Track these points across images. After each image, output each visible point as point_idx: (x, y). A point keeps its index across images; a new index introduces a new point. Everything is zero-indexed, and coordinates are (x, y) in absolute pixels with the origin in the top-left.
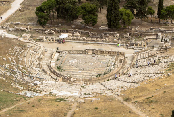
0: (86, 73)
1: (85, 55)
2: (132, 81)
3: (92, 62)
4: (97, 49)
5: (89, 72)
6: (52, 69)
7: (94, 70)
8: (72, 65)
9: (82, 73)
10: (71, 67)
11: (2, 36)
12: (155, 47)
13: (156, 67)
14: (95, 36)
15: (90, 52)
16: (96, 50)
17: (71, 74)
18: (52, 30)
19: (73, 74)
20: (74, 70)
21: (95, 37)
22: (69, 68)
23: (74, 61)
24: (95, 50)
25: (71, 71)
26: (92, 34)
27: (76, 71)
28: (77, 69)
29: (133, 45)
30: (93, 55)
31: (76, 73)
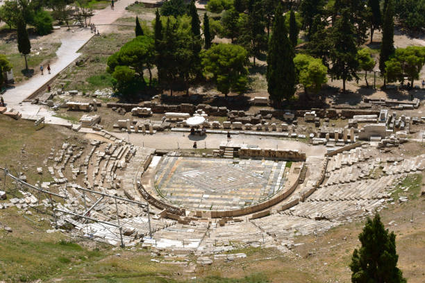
0: (218, 199)
1: (218, 161)
2: (319, 216)
3: (233, 175)
4: (244, 147)
5: (227, 197)
6: (145, 191)
7: (238, 193)
8: (189, 181)
9: (211, 199)
10: (187, 186)
11: (35, 121)
12: (373, 141)
13: (372, 184)
14: (240, 118)
15: (229, 154)
16: (242, 148)
17: (186, 202)
18: (146, 106)
19: (191, 203)
20: (193, 193)
21: (240, 121)
22: (181, 190)
23: (193, 174)
24: (239, 148)
25: (187, 195)
26: (235, 114)
27: (198, 195)
28: (199, 190)
29: (323, 135)
30: (236, 160)
31: (197, 200)
